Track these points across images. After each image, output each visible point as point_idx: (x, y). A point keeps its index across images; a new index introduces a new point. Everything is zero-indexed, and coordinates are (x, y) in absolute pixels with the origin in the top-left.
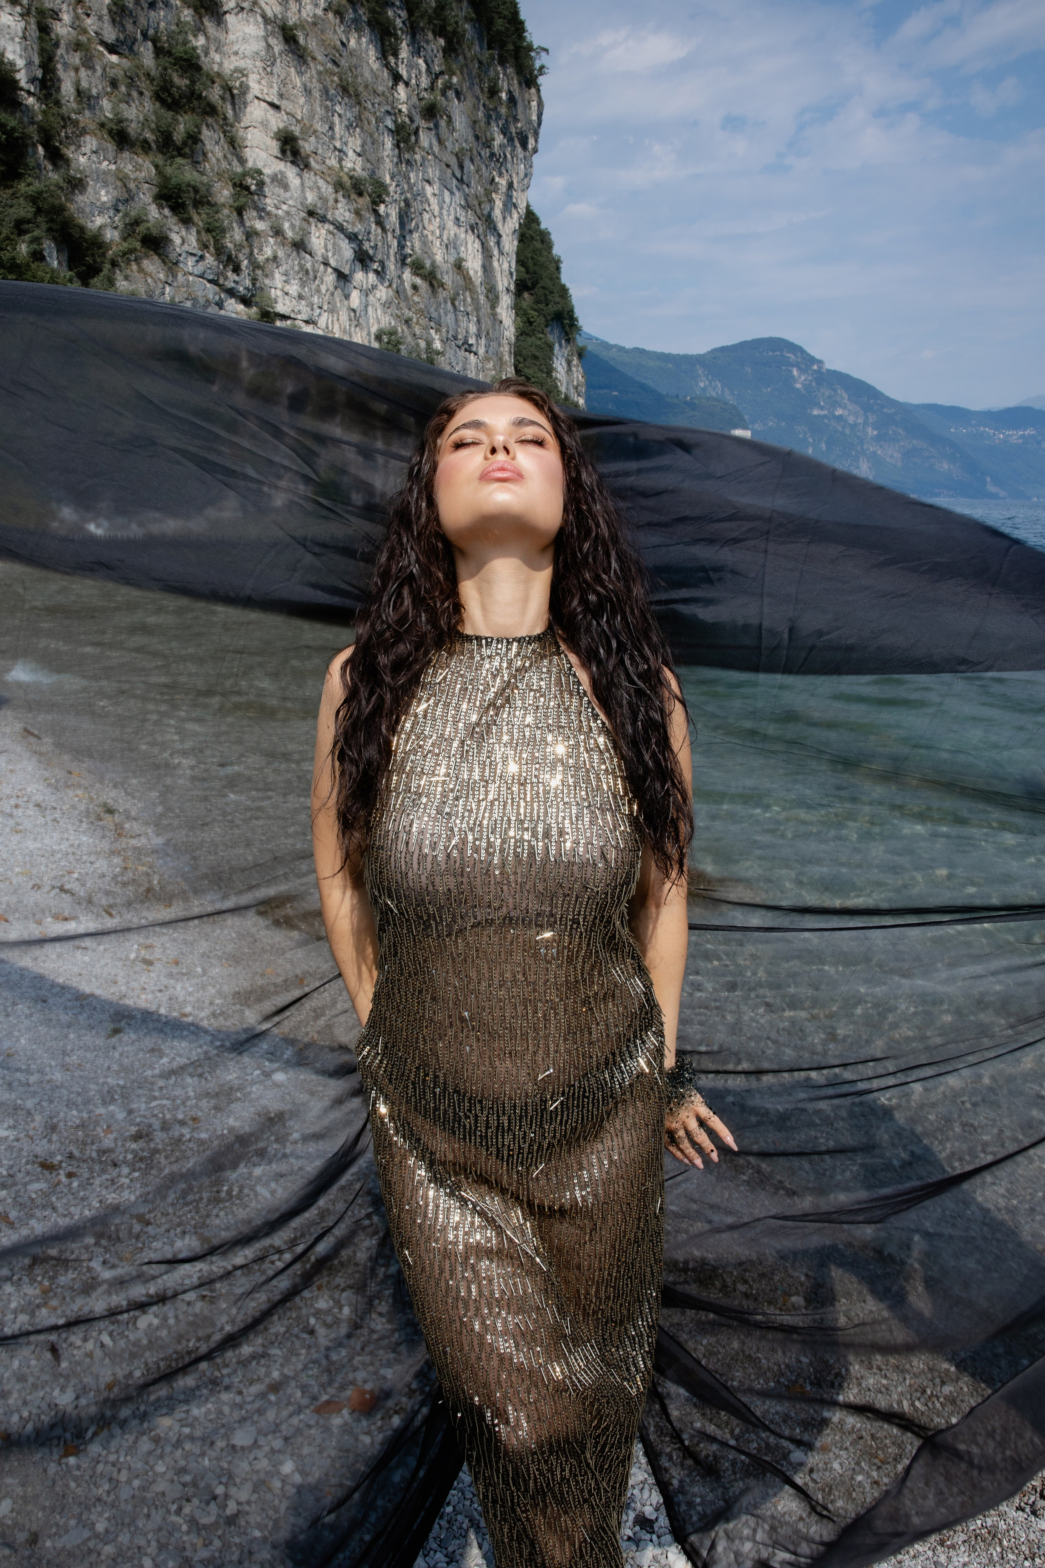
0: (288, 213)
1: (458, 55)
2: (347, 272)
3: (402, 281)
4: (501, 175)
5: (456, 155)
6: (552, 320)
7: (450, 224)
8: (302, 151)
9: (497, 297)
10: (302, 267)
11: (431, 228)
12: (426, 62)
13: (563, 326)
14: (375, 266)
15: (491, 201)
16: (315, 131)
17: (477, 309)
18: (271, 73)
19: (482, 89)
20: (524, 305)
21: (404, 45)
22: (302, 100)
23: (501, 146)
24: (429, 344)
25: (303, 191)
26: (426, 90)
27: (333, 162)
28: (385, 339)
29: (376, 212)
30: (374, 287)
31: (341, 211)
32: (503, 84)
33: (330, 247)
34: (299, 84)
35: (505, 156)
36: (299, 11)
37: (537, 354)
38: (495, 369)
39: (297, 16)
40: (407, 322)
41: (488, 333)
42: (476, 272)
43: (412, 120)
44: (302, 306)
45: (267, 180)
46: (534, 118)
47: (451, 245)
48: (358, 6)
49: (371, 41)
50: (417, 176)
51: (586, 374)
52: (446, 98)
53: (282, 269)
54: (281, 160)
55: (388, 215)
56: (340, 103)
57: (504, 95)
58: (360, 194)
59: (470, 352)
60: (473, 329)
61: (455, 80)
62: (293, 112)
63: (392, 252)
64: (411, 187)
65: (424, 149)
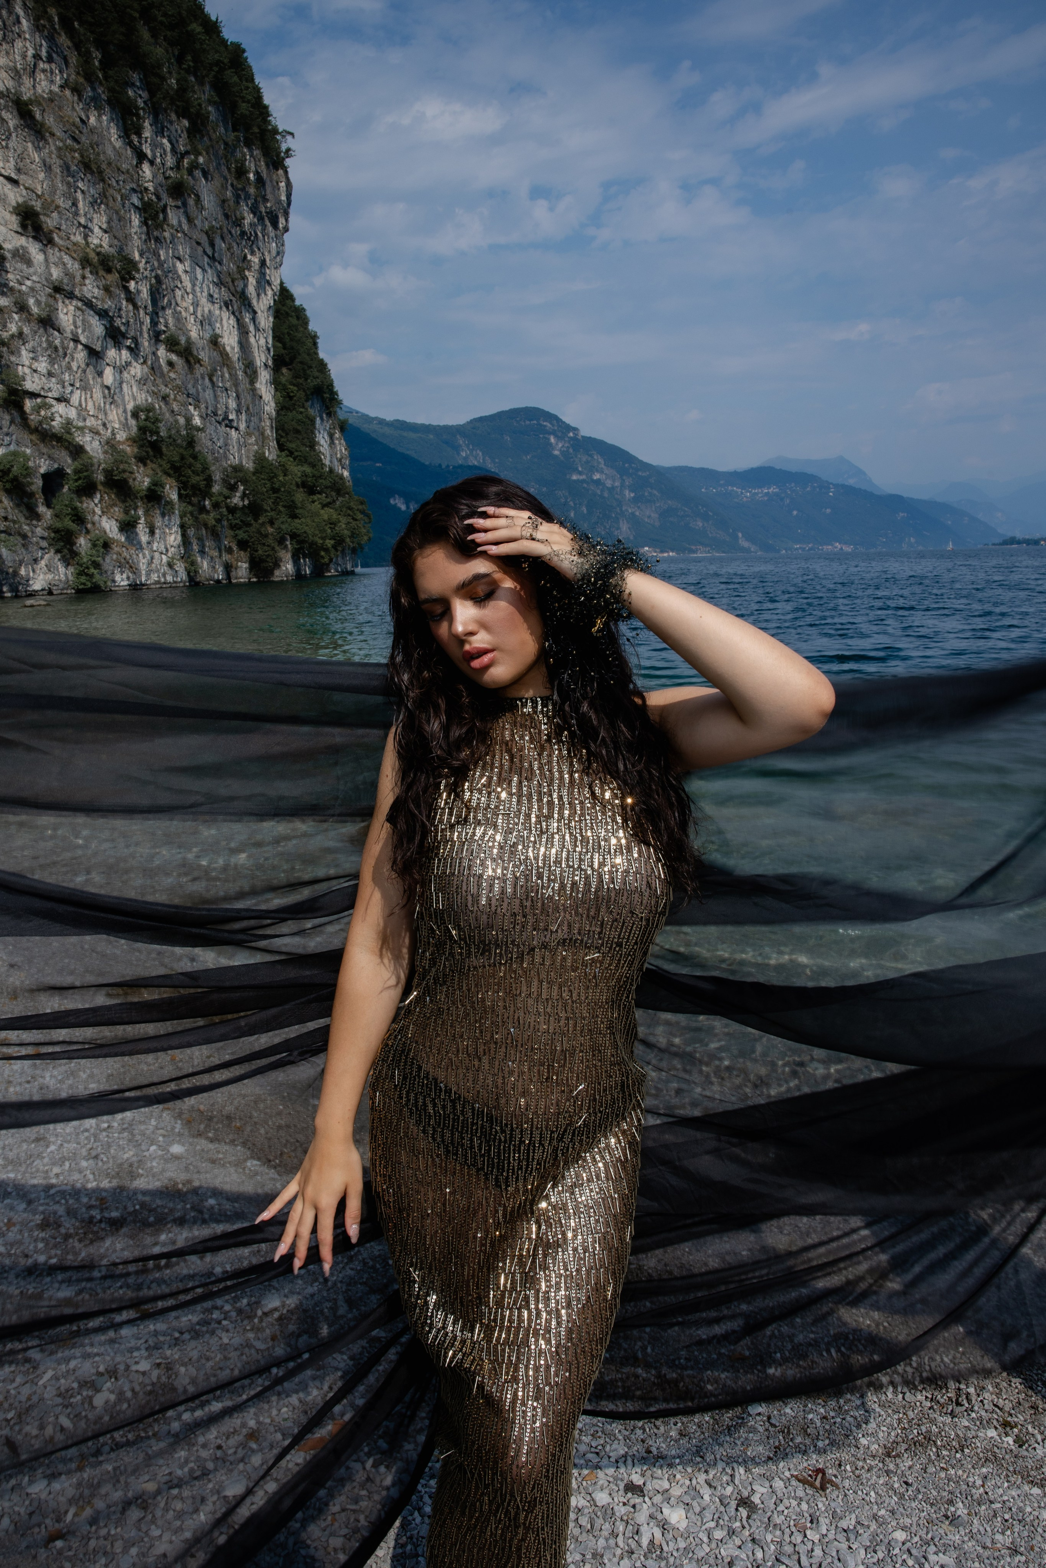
0: (32, 289)
1: (202, 136)
2: (98, 348)
3: (157, 358)
4: (253, 253)
5: (207, 233)
6: (312, 394)
7: (204, 301)
8: (44, 226)
9: (255, 372)
10: (50, 344)
11: (184, 304)
12: (170, 141)
13: (323, 400)
14: (128, 342)
15: (245, 278)
16: (57, 207)
17: (236, 384)
18: (7, 147)
19: (229, 169)
20: (283, 380)
21: (147, 124)
22: (42, 176)
23: (251, 225)
24: (189, 420)
25: (47, 267)
26: (171, 169)
27: (78, 238)
28: (143, 416)
29: (126, 289)
30: (128, 364)
31: (90, 287)
32: (250, 164)
33: (79, 323)
34: (37, 160)
35: (256, 234)
36: (34, 87)
37: (299, 428)
38: (257, 444)
39: (32, 92)
40: (165, 398)
41: (248, 408)
42: (233, 348)
43: (159, 198)
44: (53, 383)
45: (8, 255)
46: (283, 198)
47: (205, 321)
48: (97, 85)
49: (112, 119)
50: (167, 253)
51: (350, 446)
52: (194, 178)
53: (29, 346)
54: (22, 235)
55: (139, 292)
56: (83, 180)
57: (251, 176)
58: (109, 271)
59: (231, 427)
60: (232, 404)
61: (201, 160)
62: (32, 187)
63: (145, 328)
64: (161, 264)
65: (172, 227)
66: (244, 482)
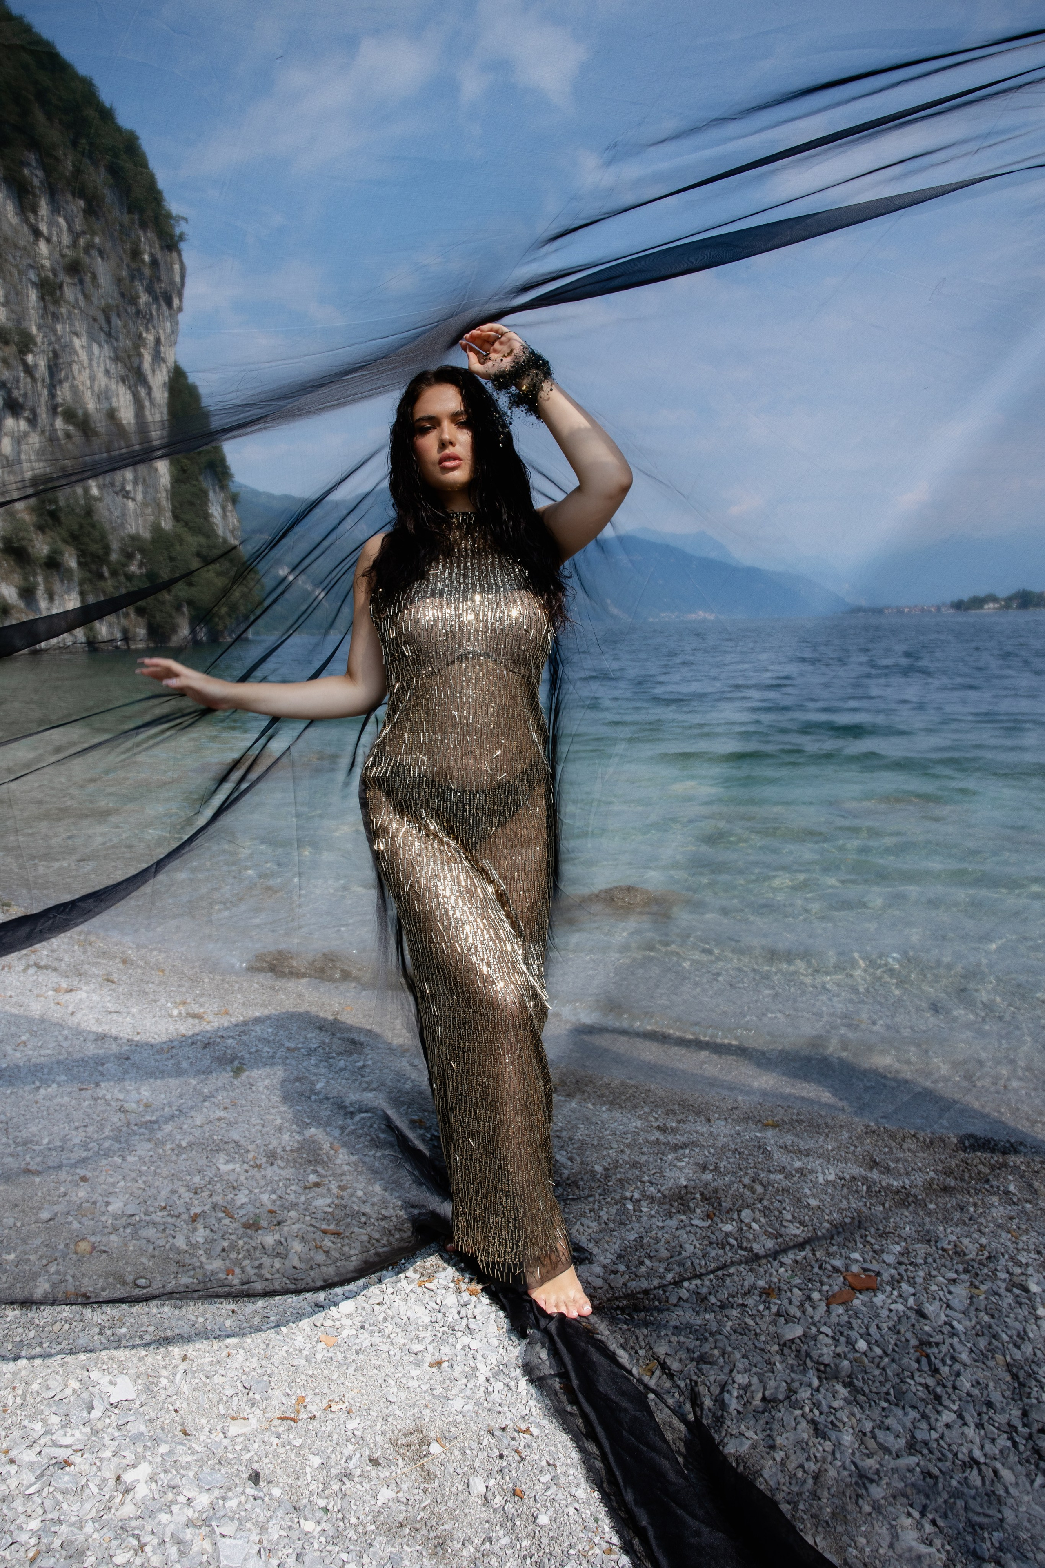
1: (98, 217)
3: (55, 429)
4: (147, 330)
5: (103, 311)
6: (205, 468)
7: (100, 375)
11: (81, 378)
12: (66, 221)
13: (216, 474)
15: (140, 356)
19: (124, 251)
21: (43, 204)
23: (146, 304)
24: (85, 490)
26: (68, 247)
29: (24, 362)
30: (26, 434)
32: (145, 246)
35: (151, 314)
37: (193, 500)
38: (153, 514)
41: (146, 481)
42: (129, 421)
43: (55, 275)
46: (178, 279)
47: (102, 395)
49: (9, 197)
50: (64, 328)
52: (90, 256)
55: (36, 365)
57: (146, 257)
58: (6, 343)
59: (128, 498)
60: (130, 478)
61: (97, 240)
63: (42, 400)
64: (58, 339)
65: (69, 303)
66: (142, 551)
